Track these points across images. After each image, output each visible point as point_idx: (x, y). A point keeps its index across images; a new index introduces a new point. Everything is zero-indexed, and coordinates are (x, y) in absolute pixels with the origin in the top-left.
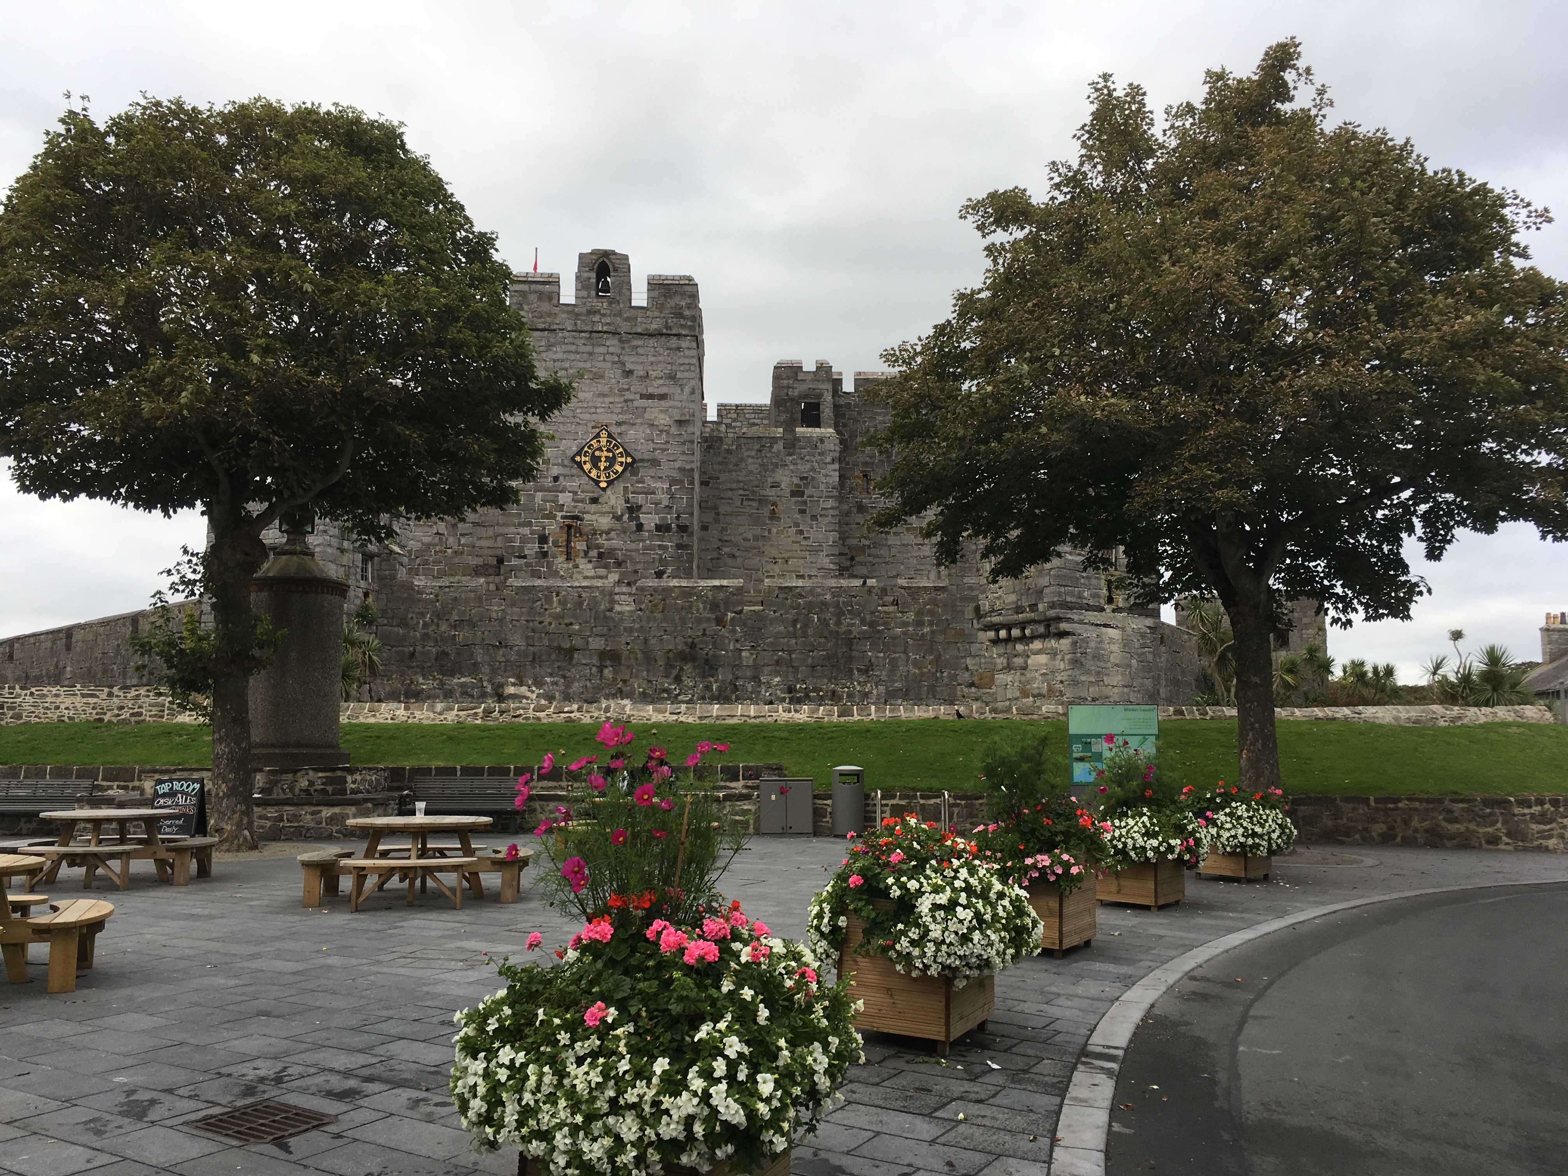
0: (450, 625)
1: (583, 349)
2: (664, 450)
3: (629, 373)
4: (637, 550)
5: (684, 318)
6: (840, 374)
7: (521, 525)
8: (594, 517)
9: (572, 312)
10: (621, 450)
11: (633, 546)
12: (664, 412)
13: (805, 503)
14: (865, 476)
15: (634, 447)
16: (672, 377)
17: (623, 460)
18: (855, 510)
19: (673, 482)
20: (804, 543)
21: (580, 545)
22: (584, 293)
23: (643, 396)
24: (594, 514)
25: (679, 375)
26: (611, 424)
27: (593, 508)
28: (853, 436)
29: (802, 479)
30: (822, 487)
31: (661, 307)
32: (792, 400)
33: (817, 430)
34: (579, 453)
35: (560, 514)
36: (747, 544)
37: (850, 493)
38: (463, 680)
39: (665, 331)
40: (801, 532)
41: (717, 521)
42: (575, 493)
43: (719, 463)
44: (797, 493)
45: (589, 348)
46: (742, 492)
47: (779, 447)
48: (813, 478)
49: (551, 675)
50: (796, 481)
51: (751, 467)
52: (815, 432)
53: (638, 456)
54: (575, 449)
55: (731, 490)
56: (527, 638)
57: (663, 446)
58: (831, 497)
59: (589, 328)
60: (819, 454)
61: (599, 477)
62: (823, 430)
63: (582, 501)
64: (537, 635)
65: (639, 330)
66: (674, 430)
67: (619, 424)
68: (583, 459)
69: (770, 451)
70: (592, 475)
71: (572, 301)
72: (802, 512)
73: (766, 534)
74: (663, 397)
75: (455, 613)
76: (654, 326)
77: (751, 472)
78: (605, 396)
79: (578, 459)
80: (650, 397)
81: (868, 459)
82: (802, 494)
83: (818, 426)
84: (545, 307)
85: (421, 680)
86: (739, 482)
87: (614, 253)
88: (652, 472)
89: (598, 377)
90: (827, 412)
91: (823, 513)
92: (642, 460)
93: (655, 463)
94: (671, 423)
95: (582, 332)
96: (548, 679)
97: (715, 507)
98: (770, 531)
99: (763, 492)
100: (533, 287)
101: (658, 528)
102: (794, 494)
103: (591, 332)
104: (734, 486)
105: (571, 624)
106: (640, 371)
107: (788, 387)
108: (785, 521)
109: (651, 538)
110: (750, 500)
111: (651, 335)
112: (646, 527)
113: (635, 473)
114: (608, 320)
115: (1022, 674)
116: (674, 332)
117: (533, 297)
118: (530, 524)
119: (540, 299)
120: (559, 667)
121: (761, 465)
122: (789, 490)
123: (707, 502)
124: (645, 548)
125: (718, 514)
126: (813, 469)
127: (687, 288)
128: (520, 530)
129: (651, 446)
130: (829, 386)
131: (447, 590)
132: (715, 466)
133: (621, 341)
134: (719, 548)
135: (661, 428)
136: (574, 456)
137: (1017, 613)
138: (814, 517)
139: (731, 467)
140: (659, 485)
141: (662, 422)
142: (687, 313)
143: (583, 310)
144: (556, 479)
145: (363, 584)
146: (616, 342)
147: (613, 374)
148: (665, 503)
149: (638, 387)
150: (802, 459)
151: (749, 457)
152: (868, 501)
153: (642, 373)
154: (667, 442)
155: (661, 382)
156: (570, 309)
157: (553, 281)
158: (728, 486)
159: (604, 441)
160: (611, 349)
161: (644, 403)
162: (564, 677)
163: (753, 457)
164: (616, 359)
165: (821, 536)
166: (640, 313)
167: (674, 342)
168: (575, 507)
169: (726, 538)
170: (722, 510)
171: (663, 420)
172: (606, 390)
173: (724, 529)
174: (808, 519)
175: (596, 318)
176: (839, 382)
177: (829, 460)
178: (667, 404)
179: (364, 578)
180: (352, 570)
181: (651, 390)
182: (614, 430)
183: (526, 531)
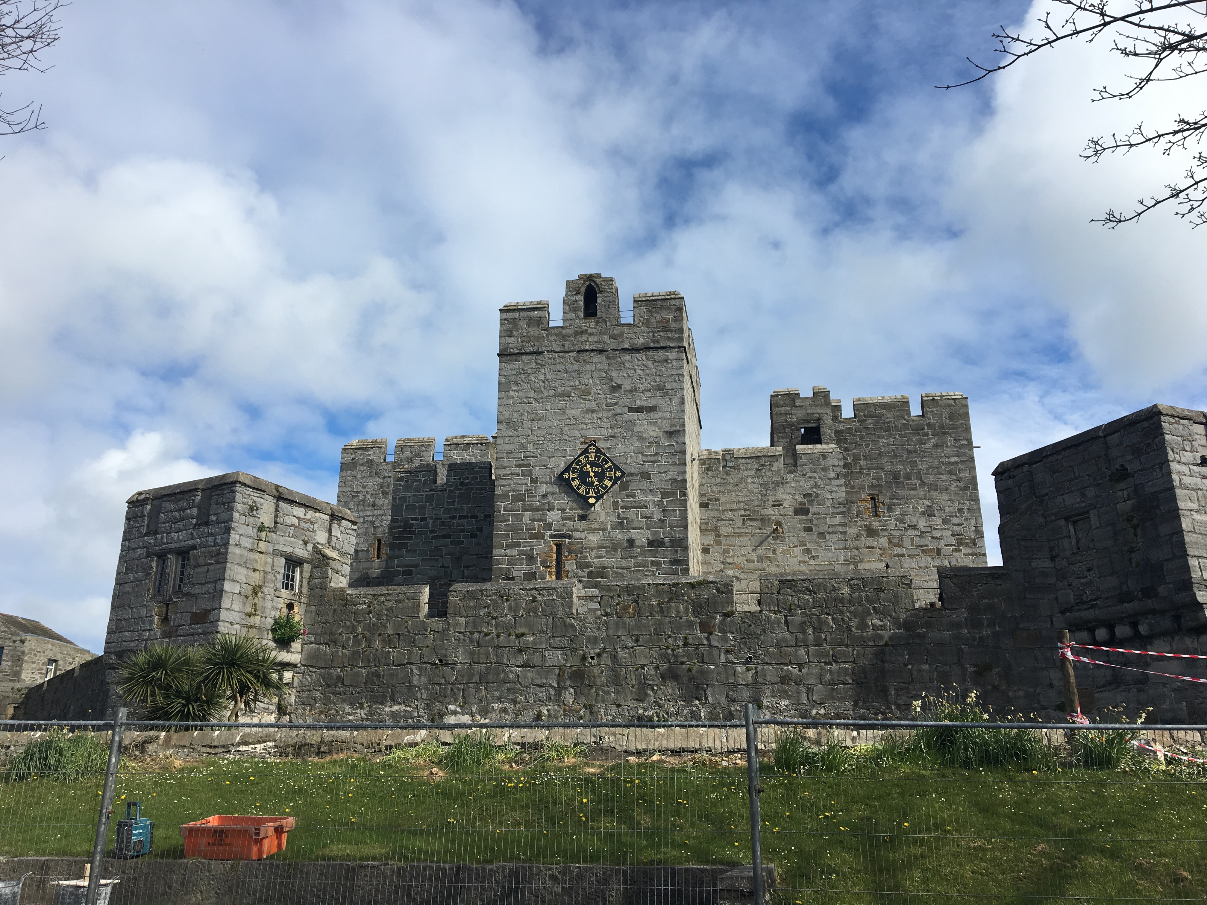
0: (384, 641)
1: (570, 367)
2: (654, 462)
3: (616, 388)
4: (628, 568)
5: (671, 331)
6: (839, 401)
7: (508, 546)
8: (583, 535)
9: (561, 333)
10: (610, 464)
11: (624, 563)
12: (654, 423)
13: (811, 520)
14: (873, 499)
15: (623, 460)
16: (660, 388)
17: (613, 474)
18: (864, 533)
19: (664, 494)
20: (812, 562)
21: (570, 565)
22: (572, 315)
23: (631, 410)
24: (583, 531)
25: (668, 386)
26: (599, 439)
27: (582, 525)
28: (856, 458)
29: (805, 496)
30: (828, 503)
31: (647, 323)
32: (792, 425)
33: (819, 446)
34: (567, 470)
35: (549, 533)
36: (751, 565)
37: (857, 516)
38: (396, 708)
39: (652, 345)
40: (808, 551)
41: (719, 543)
42: (563, 510)
43: (719, 484)
44: (801, 511)
45: (576, 366)
46: (743, 513)
47: (779, 465)
48: (817, 495)
49: (499, 700)
50: (799, 498)
51: (750, 487)
52: (818, 448)
53: (627, 469)
54: (562, 466)
55: (731, 510)
56: (472, 653)
57: (653, 458)
58: (839, 513)
59: (577, 348)
60: (822, 469)
61: (588, 493)
62: (824, 446)
63: (571, 519)
64: (482, 650)
65: (626, 346)
66: (664, 442)
67: (607, 438)
68: (571, 475)
69: (770, 470)
70: (580, 491)
71: (560, 324)
72: (809, 530)
73: (771, 554)
74: (652, 409)
75: (390, 626)
76: (641, 341)
77: (751, 492)
78: (593, 411)
79: (566, 476)
80: (638, 410)
81: (874, 482)
82: (806, 512)
83: (820, 443)
84: (534, 331)
85: (348, 709)
86: (740, 502)
87: (599, 276)
88: (644, 484)
89: (585, 393)
90: (827, 431)
91: (830, 530)
92: (632, 474)
93: (645, 476)
94: (661, 434)
95: (569, 352)
96: (496, 706)
97: (716, 529)
98: (774, 552)
99: (764, 512)
100: (523, 314)
101: (651, 543)
102: (797, 512)
103: (579, 352)
104: (734, 506)
105: (523, 635)
106: (627, 385)
107: (786, 414)
108: (791, 540)
109: (642, 554)
110: (751, 520)
111: (638, 350)
112: (638, 543)
113: (624, 487)
114: (596, 339)
115: (1140, 691)
116: (662, 345)
117: (523, 324)
118: (518, 545)
119: (529, 325)
120: (508, 690)
121: (761, 484)
122: (792, 509)
123: (707, 524)
124: (637, 565)
125: (718, 536)
126: (817, 486)
127: (673, 302)
128: (509, 551)
129: (640, 458)
130: (829, 410)
131: (383, 598)
132: (714, 488)
133: (608, 358)
134: (722, 571)
135: (651, 440)
136: (563, 473)
137: (1122, 602)
138: (821, 535)
139: (730, 487)
140: (651, 497)
141: (652, 434)
142: (673, 325)
143: (571, 331)
144: (544, 496)
145: (285, 593)
146: (604, 358)
147: (598, 389)
148: (656, 517)
149: (625, 401)
150: (804, 475)
151: (747, 477)
152: (877, 524)
153: (628, 388)
154: (657, 454)
155: (649, 394)
156: (556, 331)
157: (542, 307)
158: (729, 506)
159: (592, 457)
160: (599, 366)
161: (634, 416)
162: (515, 702)
163: (752, 477)
164: (604, 375)
165: (830, 554)
166: (626, 330)
167: (661, 354)
168: (564, 525)
169: (729, 560)
170: (723, 531)
171: (653, 432)
172: (593, 405)
173: (726, 551)
174: (815, 537)
175: (584, 338)
176: (838, 408)
177: (833, 475)
178: (656, 416)
179: (288, 585)
180: (270, 577)
181: (639, 403)
182: (601, 445)
183: (515, 552)
